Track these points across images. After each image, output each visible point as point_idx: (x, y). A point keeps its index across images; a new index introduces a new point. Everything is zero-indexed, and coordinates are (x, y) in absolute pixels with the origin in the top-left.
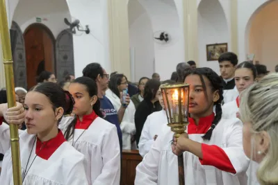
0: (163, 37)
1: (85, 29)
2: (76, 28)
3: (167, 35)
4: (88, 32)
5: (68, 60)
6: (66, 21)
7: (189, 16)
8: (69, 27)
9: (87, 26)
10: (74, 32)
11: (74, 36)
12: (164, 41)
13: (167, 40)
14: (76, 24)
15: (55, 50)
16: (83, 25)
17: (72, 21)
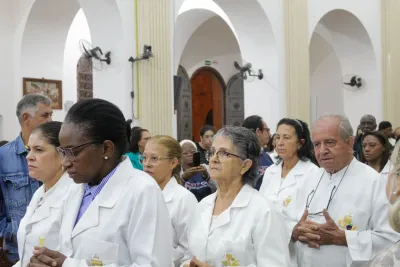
0: (355, 82)
1: (257, 73)
2: (247, 72)
3: (359, 80)
4: (261, 77)
5: (240, 109)
6: (236, 65)
7: (389, 57)
8: (239, 71)
9: (260, 71)
10: (245, 78)
11: (245, 82)
12: (355, 87)
13: (359, 85)
14: (247, 68)
15: (225, 97)
16: (255, 69)
17: (243, 64)
